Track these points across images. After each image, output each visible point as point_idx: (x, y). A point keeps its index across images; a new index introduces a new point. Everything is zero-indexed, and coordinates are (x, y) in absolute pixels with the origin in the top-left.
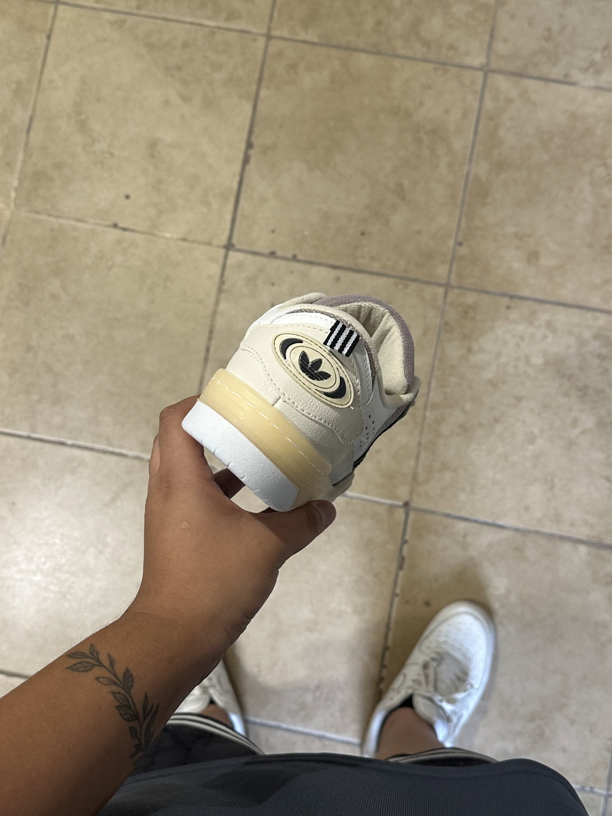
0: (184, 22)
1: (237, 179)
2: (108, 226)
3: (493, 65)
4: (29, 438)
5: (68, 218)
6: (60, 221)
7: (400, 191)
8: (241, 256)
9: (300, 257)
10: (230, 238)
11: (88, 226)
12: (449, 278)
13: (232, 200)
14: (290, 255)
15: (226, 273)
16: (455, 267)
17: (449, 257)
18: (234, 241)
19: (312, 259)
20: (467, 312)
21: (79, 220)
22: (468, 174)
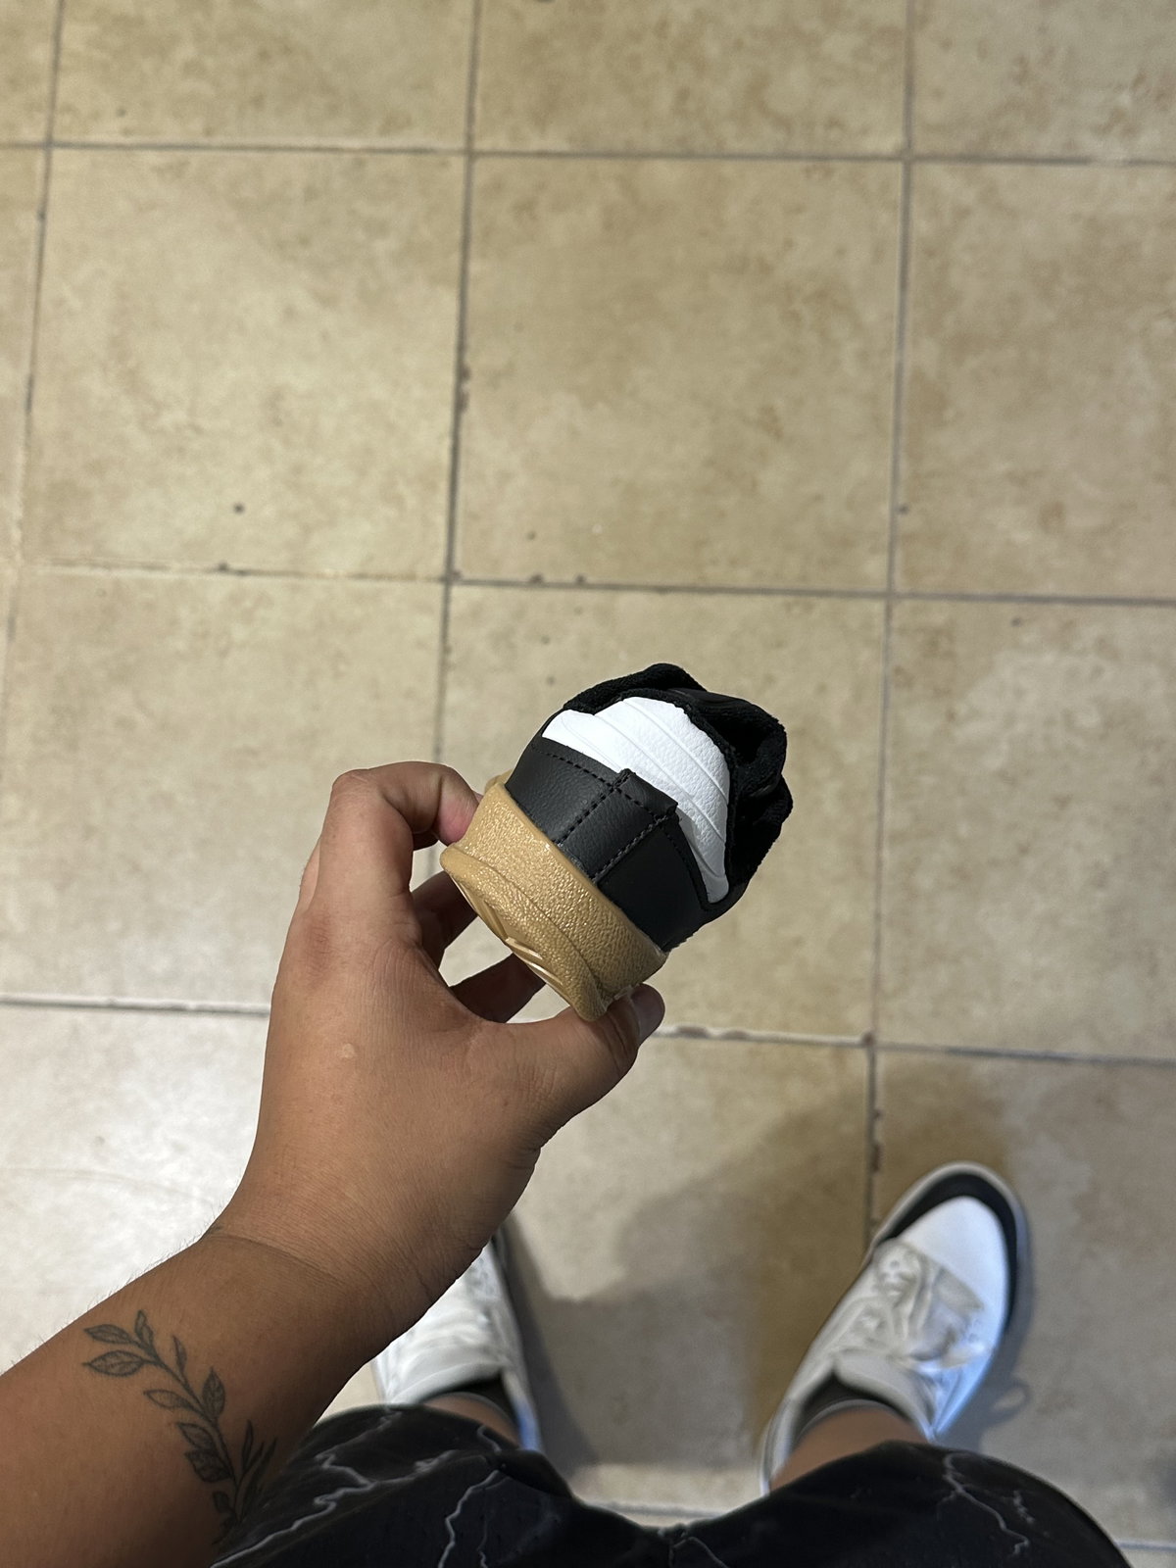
0: (302, 149)
1: (447, 442)
2: (209, 571)
3: (920, 147)
4: (113, 1007)
5: (131, 566)
6: (117, 574)
7: (770, 423)
8: (476, 593)
9: (591, 579)
10: (449, 559)
11: (169, 577)
12: (890, 580)
13: (443, 486)
14: (569, 577)
15: (453, 632)
16: (899, 556)
17: (885, 539)
18: (458, 565)
19: (616, 579)
20: (935, 643)
21: (151, 567)
22: (900, 368)
